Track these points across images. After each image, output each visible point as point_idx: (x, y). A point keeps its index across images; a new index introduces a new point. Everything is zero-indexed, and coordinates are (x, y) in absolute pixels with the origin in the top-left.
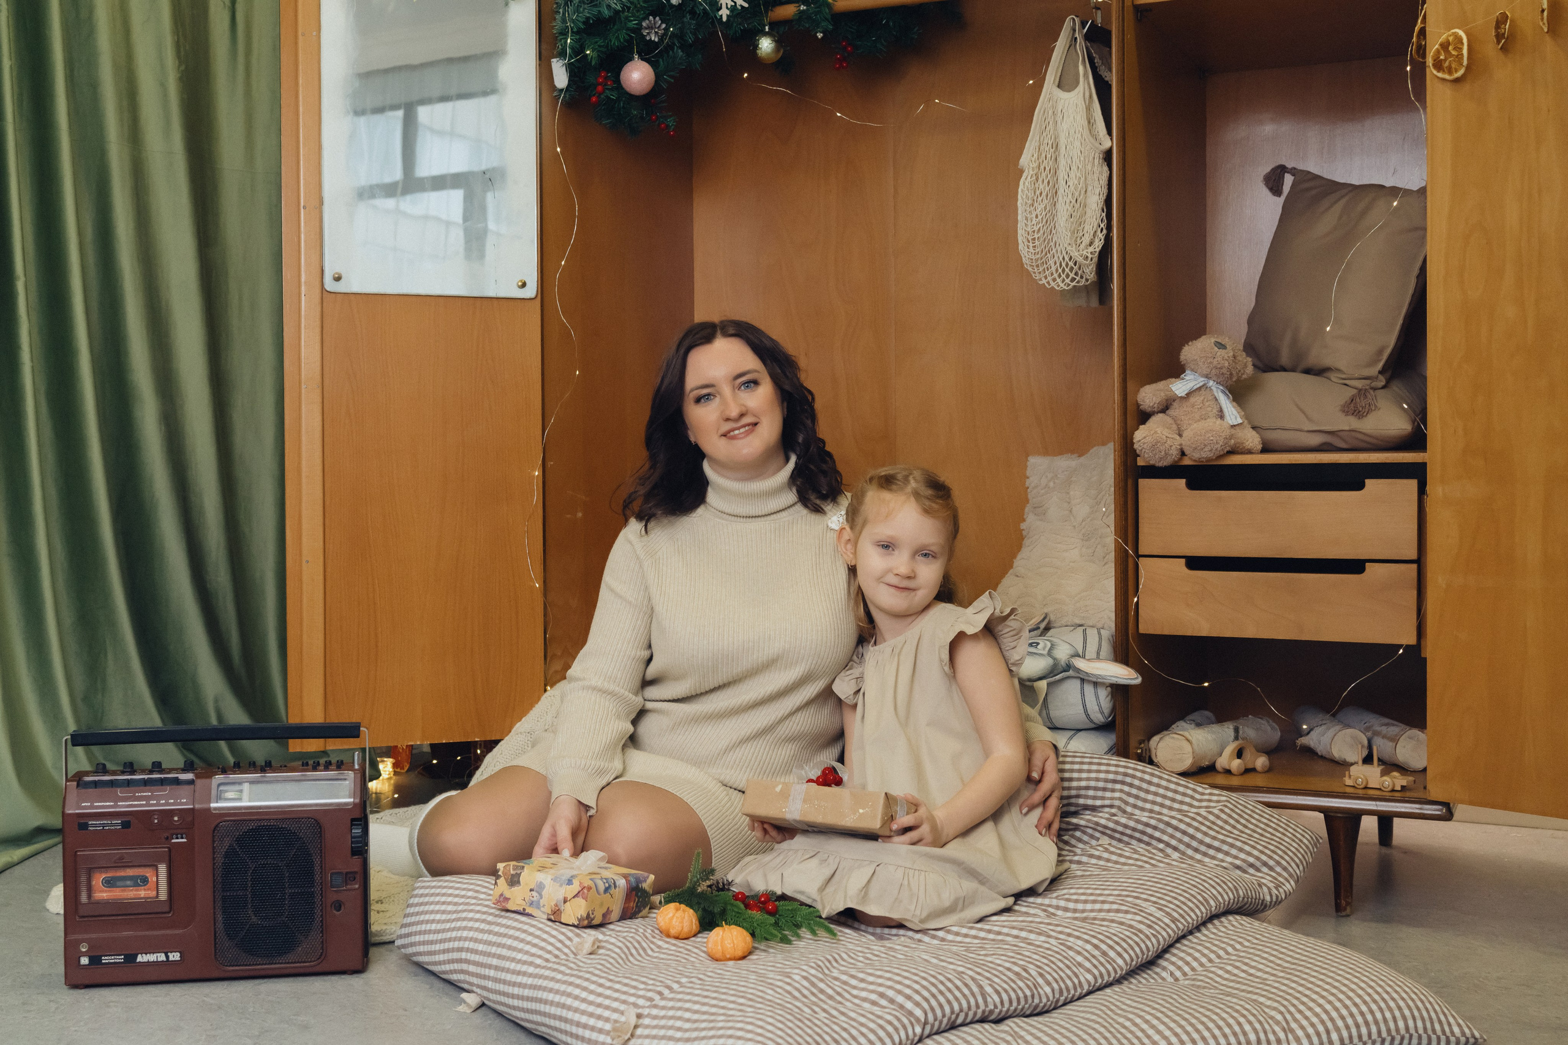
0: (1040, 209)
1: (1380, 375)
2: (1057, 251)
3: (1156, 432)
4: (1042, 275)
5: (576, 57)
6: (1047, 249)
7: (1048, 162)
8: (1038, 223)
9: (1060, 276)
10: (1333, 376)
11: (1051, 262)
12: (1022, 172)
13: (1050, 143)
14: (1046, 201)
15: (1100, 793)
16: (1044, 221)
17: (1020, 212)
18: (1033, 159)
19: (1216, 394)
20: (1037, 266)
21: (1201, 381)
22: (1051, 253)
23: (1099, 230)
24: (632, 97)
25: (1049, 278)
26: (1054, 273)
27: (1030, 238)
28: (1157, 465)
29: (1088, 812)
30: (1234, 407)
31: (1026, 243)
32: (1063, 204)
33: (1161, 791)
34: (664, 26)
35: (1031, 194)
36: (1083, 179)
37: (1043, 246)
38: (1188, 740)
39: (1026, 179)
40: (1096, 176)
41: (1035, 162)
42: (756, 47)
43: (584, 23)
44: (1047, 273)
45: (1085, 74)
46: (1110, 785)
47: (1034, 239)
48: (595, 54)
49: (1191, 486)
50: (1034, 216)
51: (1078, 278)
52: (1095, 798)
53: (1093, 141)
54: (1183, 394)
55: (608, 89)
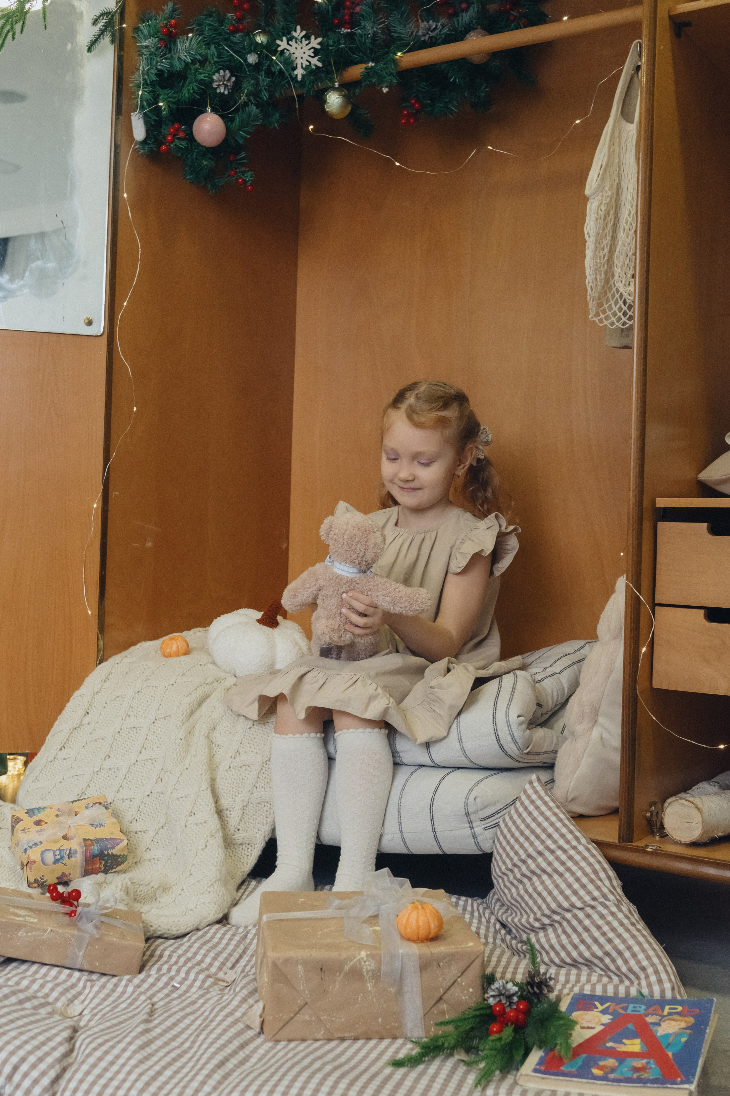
5: (151, 109)
24: (203, 149)
34: (233, 79)
38: (698, 807)
42: (325, 102)
43: (156, 75)
48: (166, 106)
49: (714, 531)
55: (178, 139)
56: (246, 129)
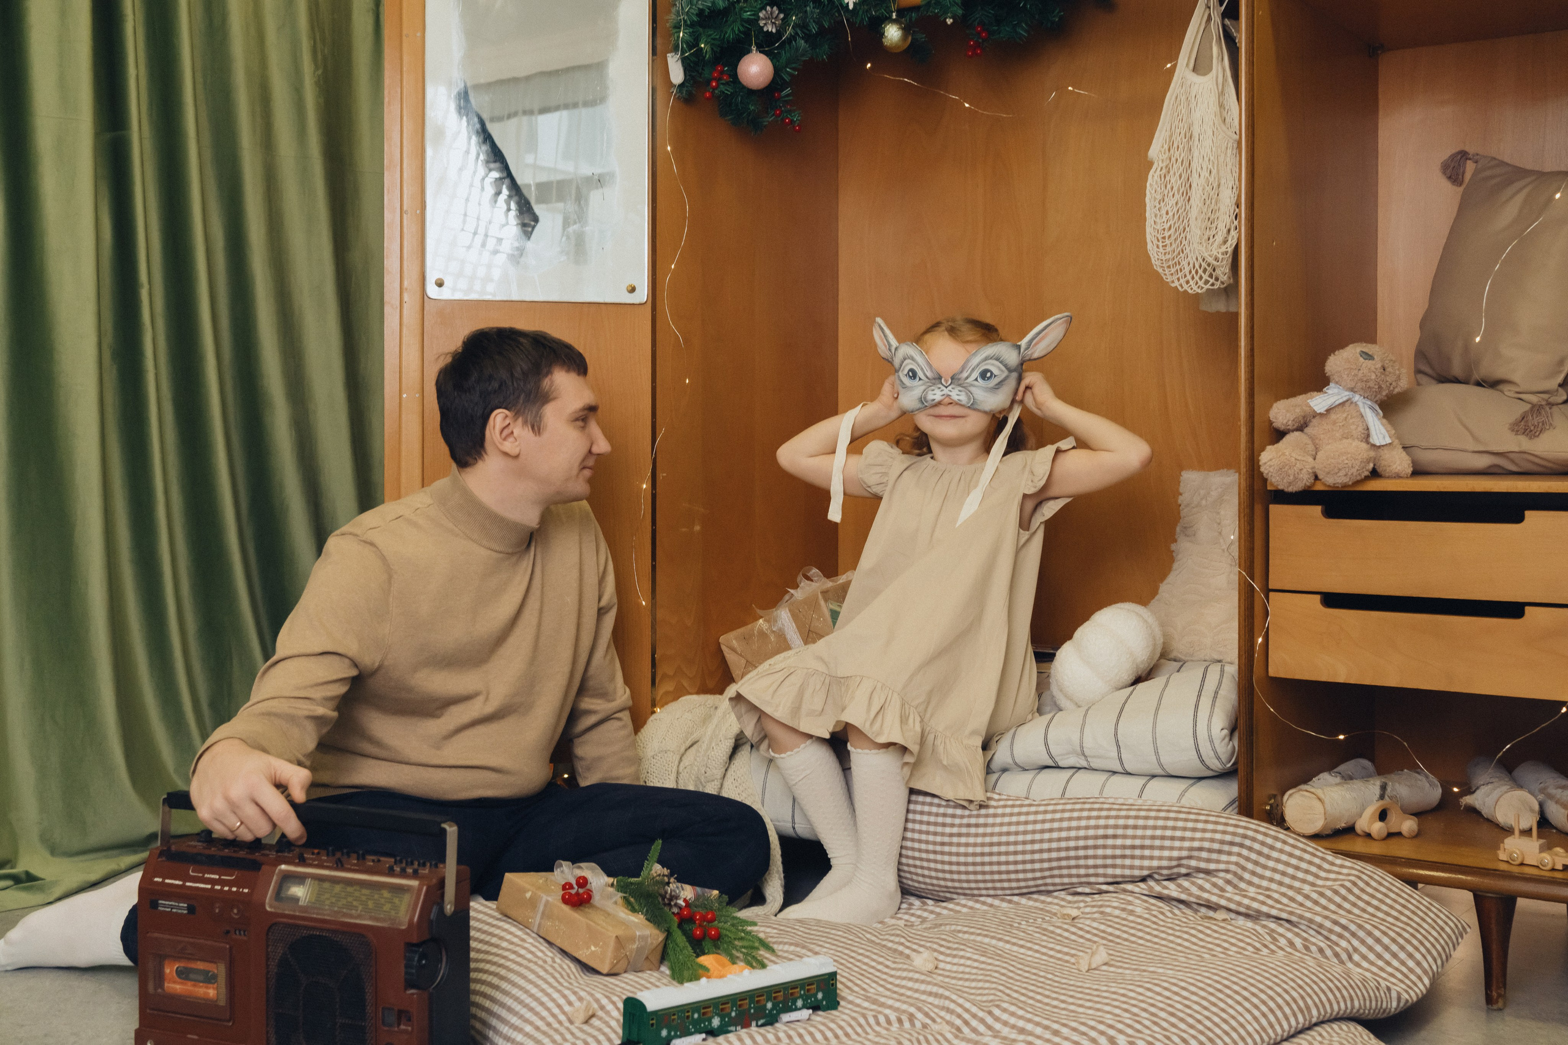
0: (1172, 205)
1: (1560, 389)
2: (1189, 251)
3: (1284, 454)
4: (1175, 277)
5: (690, 51)
6: (1180, 249)
7: (1181, 153)
8: (1169, 220)
9: (1193, 278)
10: (1505, 388)
12: (1150, 164)
13: (1183, 132)
14: (1177, 196)
15: (1214, 856)
16: (1176, 217)
17: (1148, 208)
18: (1163, 150)
19: (1362, 410)
20: (1169, 267)
21: (1345, 395)
22: (1184, 253)
23: (1233, 228)
24: (751, 92)
25: (1182, 281)
26: (1188, 274)
27: (1160, 237)
28: (1286, 490)
29: (1202, 875)
30: (1383, 425)
31: (1155, 242)
32: (1196, 200)
33: (1284, 858)
34: (782, 16)
35: (1160, 189)
36: (1215, 171)
37: (1176, 246)
38: (1320, 799)
39: (1155, 172)
40: (1227, 168)
41: (1166, 151)
42: (882, 35)
43: (697, 15)
44: (1180, 274)
45: (1220, 56)
46: (1226, 848)
47: (1164, 238)
48: (708, 48)
49: (1328, 514)
50: (1164, 212)
51: (1213, 281)
52: (1208, 861)
54: (1322, 411)
55: (723, 84)
56: (794, 65)
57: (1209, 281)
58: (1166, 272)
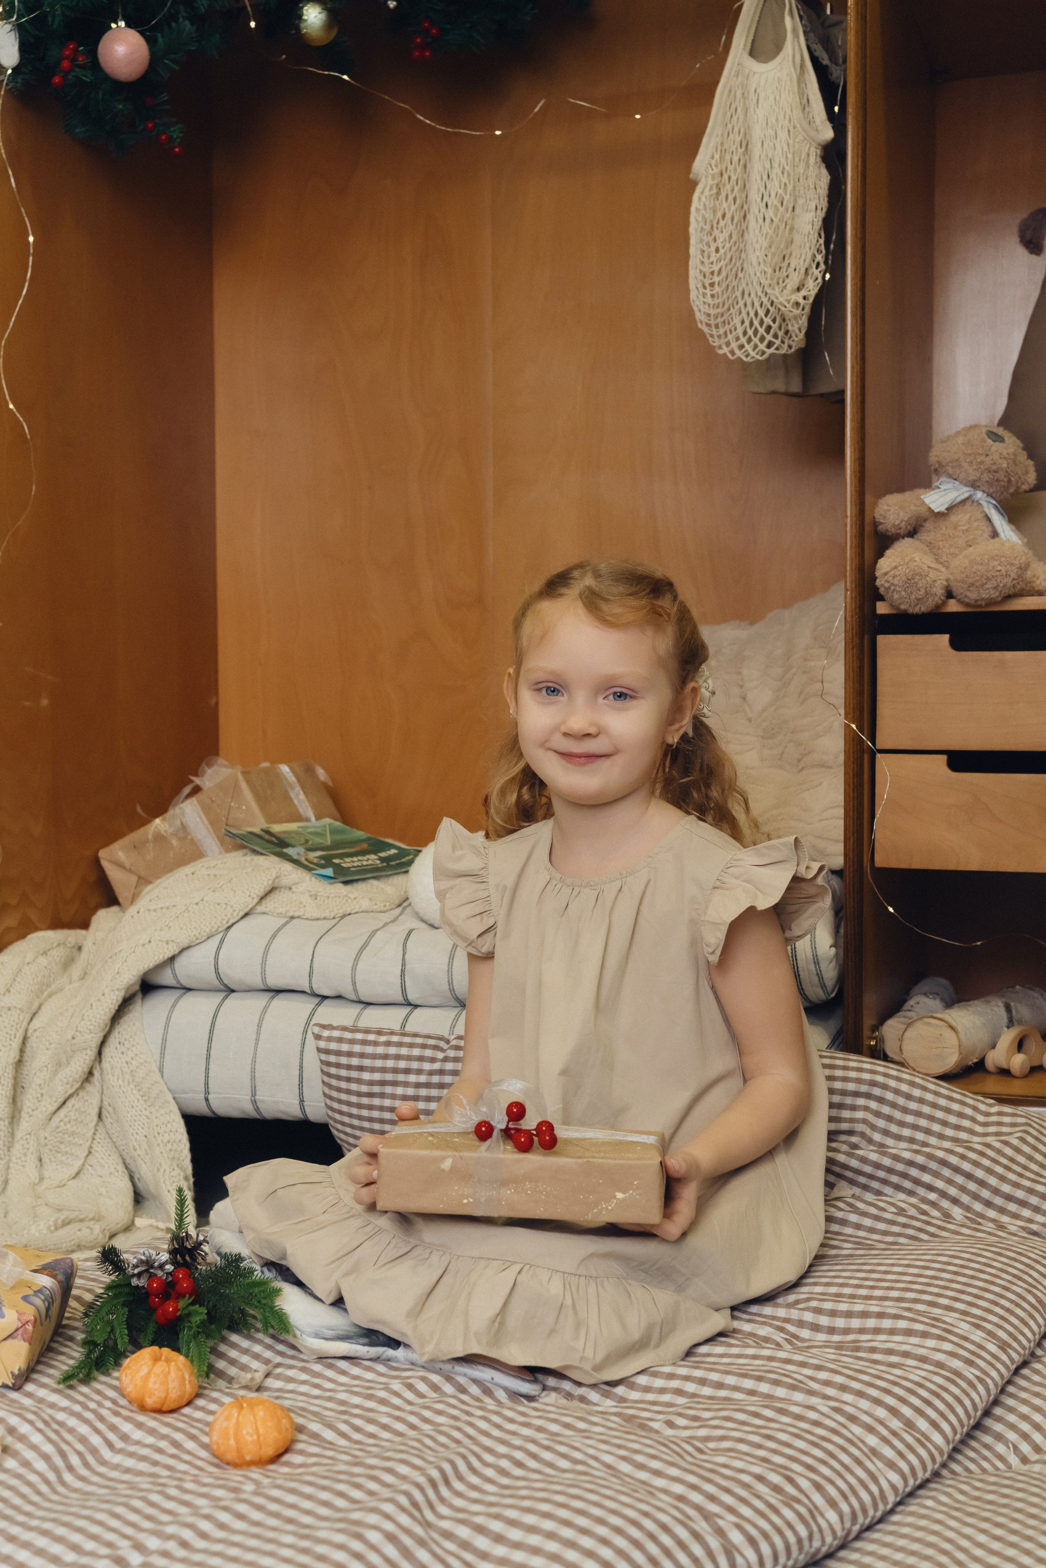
0: (721, 239)
2: (745, 305)
3: (912, 560)
4: (723, 341)
6: (730, 301)
7: (735, 169)
8: (719, 260)
9: (749, 341)
11: (737, 321)
12: (694, 184)
13: (738, 139)
14: (732, 228)
16: (728, 257)
17: (693, 241)
18: (713, 162)
19: (987, 511)
20: (717, 326)
21: (963, 492)
22: (737, 307)
23: (814, 266)
25: (734, 345)
26: (742, 336)
27: (707, 282)
28: (911, 611)
30: (1013, 531)
31: (701, 290)
32: (757, 232)
35: (709, 215)
36: (790, 187)
37: (725, 296)
38: (952, 1028)
39: (702, 193)
40: (811, 182)
41: (716, 166)
44: (730, 337)
45: (794, 30)
47: (712, 285)
49: (957, 645)
50: (713, 249)
51: (778, 342)
53: (806, 126)
54: (942, 509)
55: (78, 68)
56: (174, 56)
57: (774, 343)
58: (714, 332)
